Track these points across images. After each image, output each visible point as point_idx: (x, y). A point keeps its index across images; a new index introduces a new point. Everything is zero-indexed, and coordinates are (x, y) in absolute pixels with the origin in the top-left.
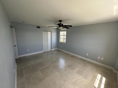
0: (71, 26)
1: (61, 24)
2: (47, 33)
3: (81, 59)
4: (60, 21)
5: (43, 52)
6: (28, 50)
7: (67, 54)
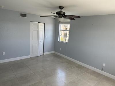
0: (79, 17)
1: (62, 13)
2: (38, 26)
3: (94, 73)
4: (61, 8)
5: (29, 57)
6: (4, 53)
7: (70, 63)
